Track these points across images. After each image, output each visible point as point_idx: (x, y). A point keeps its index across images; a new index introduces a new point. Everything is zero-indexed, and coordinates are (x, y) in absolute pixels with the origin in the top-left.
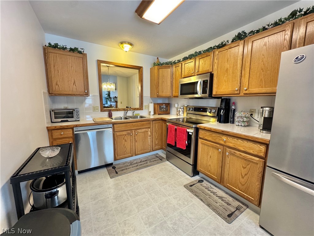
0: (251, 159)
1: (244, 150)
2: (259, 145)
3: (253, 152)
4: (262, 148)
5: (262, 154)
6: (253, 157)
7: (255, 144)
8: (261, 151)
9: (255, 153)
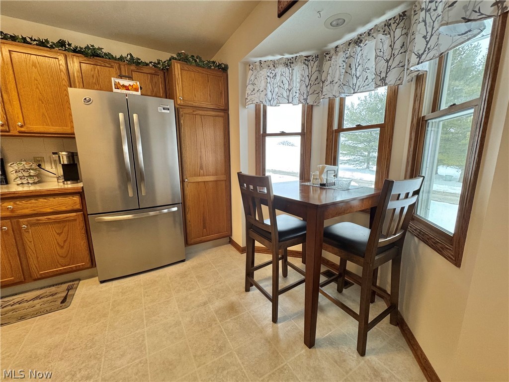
0: (67, 218)
1: (52, 210)
2: (71, 197)
3: (66, 207)
4: (76, 199)
5: (78, 206)
6: (68, 215)
7: (65, 197)
8: (75, 203)
9: (70, 208)
